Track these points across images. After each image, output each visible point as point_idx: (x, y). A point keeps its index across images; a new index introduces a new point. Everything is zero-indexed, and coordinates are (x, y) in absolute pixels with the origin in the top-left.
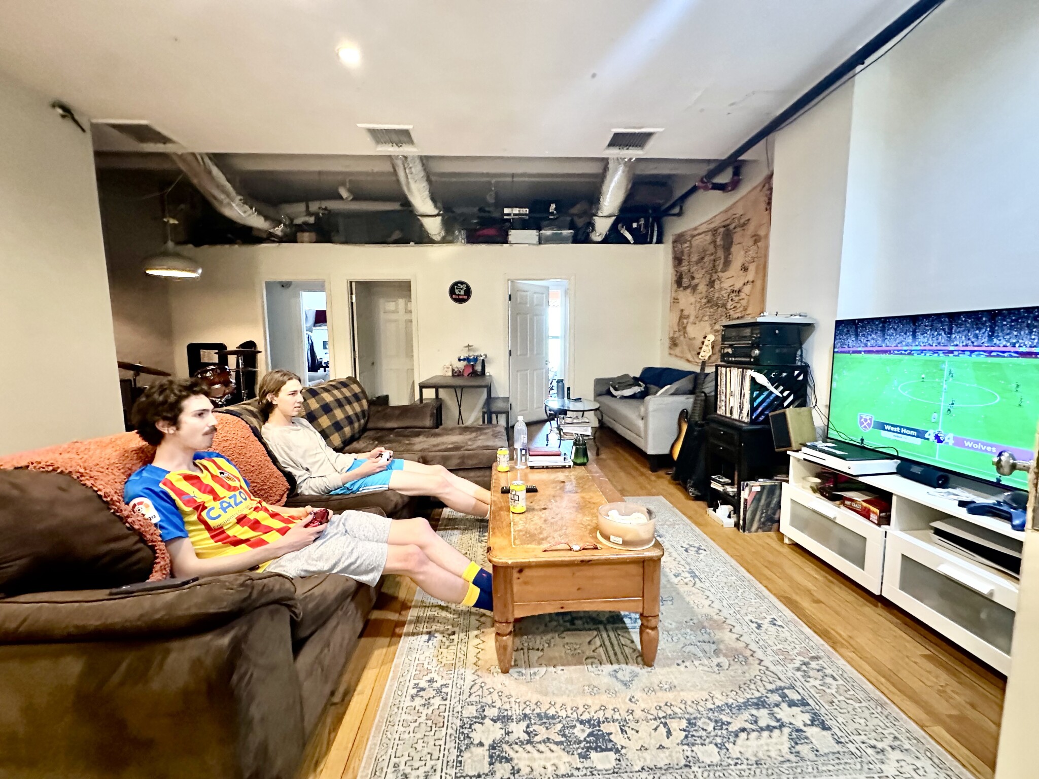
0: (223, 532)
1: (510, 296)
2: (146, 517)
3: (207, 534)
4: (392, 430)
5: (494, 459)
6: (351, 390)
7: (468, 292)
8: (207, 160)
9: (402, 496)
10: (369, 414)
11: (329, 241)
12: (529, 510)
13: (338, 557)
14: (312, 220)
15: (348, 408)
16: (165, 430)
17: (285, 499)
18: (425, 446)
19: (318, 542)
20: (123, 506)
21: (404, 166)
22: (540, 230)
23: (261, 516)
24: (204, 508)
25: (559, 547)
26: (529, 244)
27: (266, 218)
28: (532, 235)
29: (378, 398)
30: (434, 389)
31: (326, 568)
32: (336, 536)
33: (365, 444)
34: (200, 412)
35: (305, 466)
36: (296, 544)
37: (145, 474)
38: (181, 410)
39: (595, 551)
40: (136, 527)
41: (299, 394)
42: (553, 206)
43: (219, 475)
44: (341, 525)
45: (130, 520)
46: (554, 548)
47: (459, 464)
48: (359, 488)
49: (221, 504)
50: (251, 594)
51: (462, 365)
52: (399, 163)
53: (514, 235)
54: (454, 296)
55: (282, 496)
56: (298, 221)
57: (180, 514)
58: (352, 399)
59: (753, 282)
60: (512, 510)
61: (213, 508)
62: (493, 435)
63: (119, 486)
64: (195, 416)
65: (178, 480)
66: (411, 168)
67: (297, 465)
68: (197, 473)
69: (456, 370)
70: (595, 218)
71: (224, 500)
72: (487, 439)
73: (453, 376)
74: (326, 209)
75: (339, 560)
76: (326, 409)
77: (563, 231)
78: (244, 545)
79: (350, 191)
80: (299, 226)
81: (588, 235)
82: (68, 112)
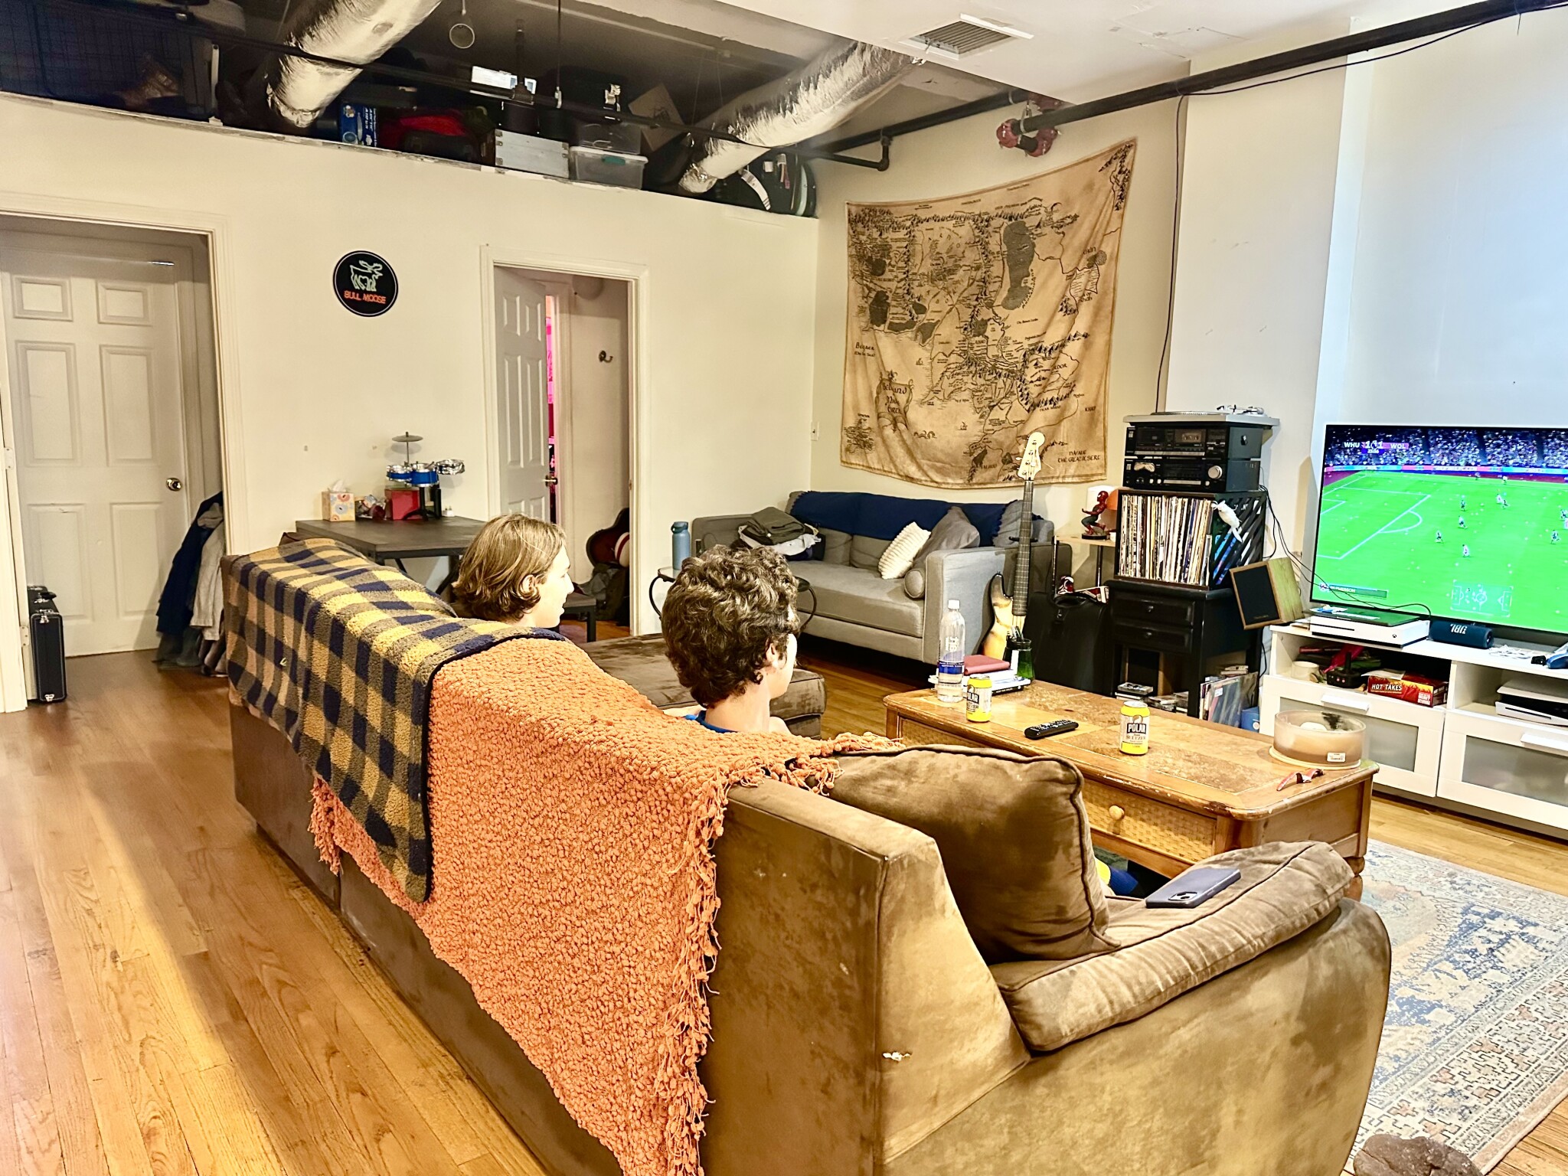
7: (388, 285)
22: (574, 143)
26: (546, 176)
28: (554, 153)
42: (616, 90)
53: (508, 144)
54: (347, 294)
59: (1086, 336)
69: (367, 504)
73: (358, 519)
77: (624, 156)
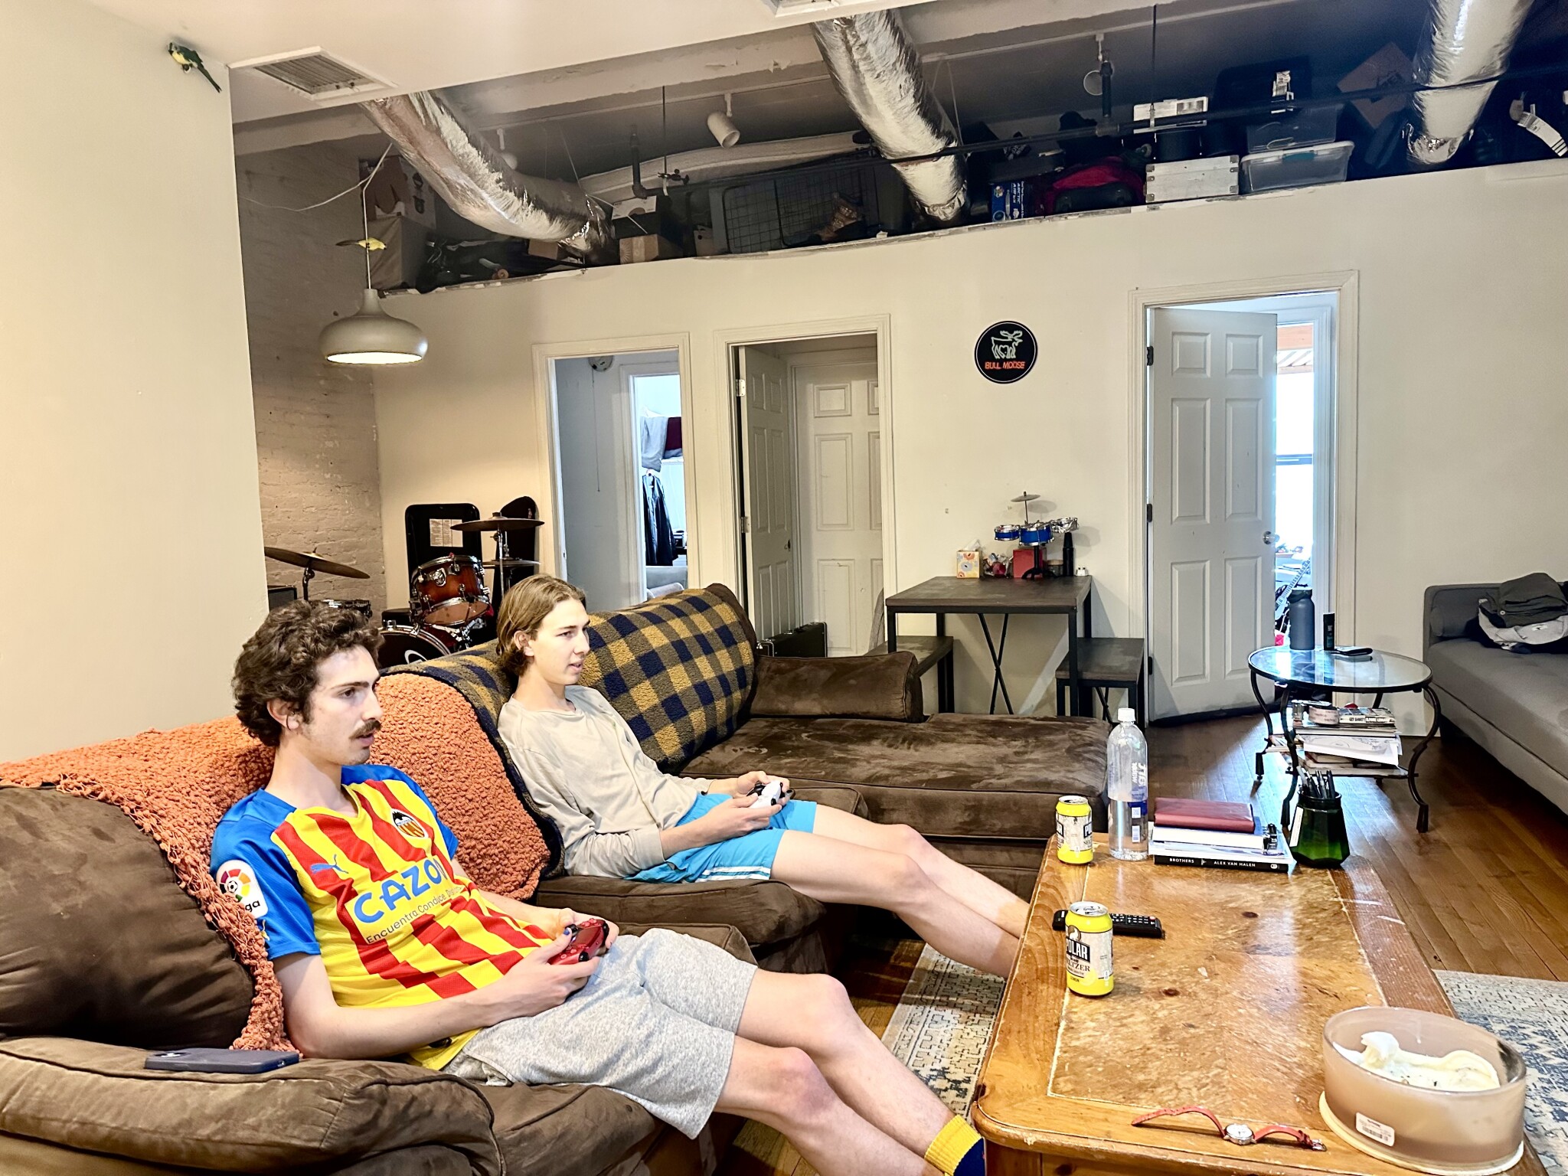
0: (386, 951)
1: (1150, 350)
2: (244, 902)
3: (353, 953)
4: (806, 719)
5: (1050, 826)
6: (714, 618)
7: (1028, 350)
8: (432, 107)
9: (801, 900)
10: (755, 676)
11: (691, 253)
12: (1119, 990)
13: (617, 1048)
14: (650, 205)
15: (702, 663)
16: (282, 720)
17: (534, 882)
18: (879, 768)
19: (576, 1003)
20: (204, 877)
21: (846, 42)
22: (1243, 152)
23: (461, 922)
24: (352, 894)
25: (1185, 1120)
26: (1209, 198)
27: (552, 215)
28: (1220, 169)
29: (799, 631)
30: (934, 615)
31: (586, 1069)
32: (618, 994)
33: (735, 755)
34: (348, 688)
35: (585, 804)
36: (526, 1002)
37: (250, 811)
38: (314, 682)
39: (1300, 1152)
40: (223, 923)
41: (580, 633)
42: (1284, 78)
43: (390, 820)
44: (633, 966)
45: (212, 907)
46: (1167, 1120)
47: (964, 827)
48: (702, 869)
49: (385, 887)
50: (376, 1117)
51: (1006, 549)
52: (834, 38)
53: (1162, 176)
54: (988, 365)
55: (529, 874)
56: (622, 212)
57: (306, 903)
58: (716, 641)
60: (1072, 984)
61: (369, 896)
62: (1069, 750)
63: (202, 832)
64: (339, 695)
65: (309, 828)
66: (864, 45)
67: (570, 803)
68: (345, 814)
69: (991, 562)
70: (1419, 94)
71: (391, 878)
72: (1048, 765)
73: (984, 577)
74: (676, 176)
75: (618, 1057)
76: (651, 664)
77: (1315, 148)
78: (423, 987)
79: (733, 123)
80: (624, 221)
81: (1403, 145)
82: (192, 56)
